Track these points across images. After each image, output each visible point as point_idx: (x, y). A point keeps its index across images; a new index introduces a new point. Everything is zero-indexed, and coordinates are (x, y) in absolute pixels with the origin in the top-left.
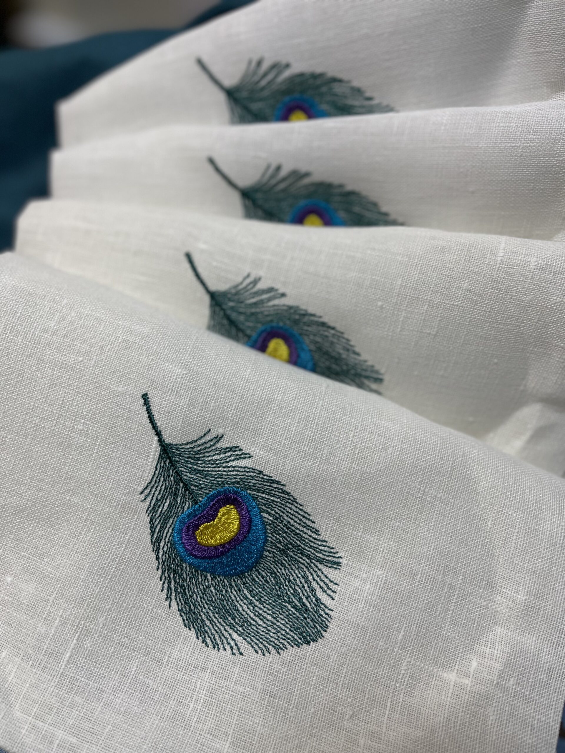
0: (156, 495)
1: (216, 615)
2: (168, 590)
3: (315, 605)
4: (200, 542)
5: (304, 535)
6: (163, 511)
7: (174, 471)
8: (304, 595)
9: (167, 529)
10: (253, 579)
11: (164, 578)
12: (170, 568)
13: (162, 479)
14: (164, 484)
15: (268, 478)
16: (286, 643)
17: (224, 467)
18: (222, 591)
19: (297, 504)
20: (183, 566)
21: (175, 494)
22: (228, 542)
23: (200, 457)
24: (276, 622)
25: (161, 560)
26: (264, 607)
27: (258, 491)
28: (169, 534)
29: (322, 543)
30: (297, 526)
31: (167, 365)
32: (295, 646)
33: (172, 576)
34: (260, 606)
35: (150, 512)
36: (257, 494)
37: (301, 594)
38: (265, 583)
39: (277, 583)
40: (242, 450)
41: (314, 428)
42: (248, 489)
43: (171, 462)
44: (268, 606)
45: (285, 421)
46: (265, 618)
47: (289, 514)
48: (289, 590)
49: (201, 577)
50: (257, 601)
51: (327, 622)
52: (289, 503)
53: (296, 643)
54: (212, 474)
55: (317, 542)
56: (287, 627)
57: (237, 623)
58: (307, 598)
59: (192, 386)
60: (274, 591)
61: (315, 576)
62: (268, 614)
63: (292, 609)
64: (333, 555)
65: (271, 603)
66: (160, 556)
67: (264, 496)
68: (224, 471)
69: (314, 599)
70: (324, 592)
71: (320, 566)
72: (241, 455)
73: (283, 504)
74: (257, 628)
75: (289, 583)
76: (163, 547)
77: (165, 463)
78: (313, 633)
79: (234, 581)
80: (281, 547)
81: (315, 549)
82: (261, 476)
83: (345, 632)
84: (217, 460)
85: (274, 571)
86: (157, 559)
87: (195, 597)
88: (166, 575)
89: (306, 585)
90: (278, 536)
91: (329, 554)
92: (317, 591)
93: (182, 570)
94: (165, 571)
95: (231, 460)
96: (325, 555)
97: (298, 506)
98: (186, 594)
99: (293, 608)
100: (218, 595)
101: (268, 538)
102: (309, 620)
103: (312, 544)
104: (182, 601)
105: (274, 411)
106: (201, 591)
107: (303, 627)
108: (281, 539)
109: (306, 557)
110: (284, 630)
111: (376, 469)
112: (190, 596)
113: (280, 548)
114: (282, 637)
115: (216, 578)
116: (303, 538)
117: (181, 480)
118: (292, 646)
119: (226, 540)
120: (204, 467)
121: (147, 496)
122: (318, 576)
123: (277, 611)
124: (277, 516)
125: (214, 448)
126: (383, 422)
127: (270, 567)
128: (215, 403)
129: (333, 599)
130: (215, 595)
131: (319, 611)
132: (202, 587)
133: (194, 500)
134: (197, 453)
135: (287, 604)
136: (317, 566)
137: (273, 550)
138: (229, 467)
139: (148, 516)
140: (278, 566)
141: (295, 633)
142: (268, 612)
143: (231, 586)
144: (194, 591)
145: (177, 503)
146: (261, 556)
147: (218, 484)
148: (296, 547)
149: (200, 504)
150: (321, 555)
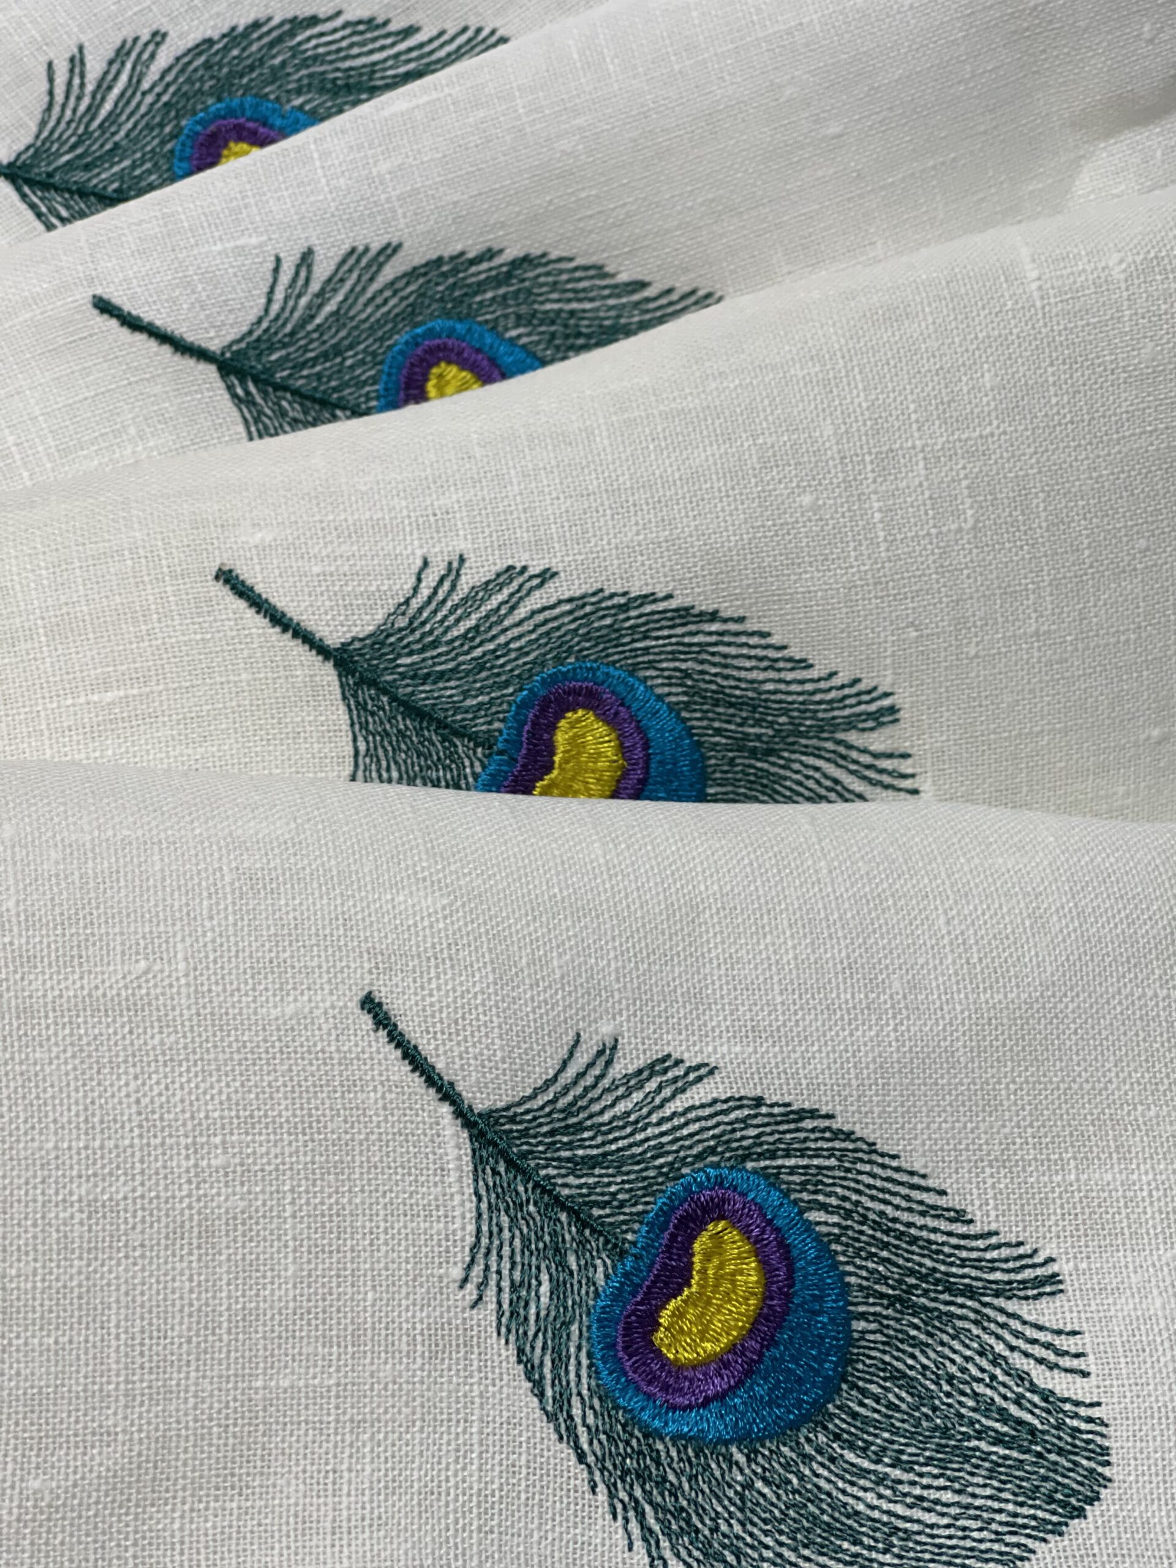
0: (505, 1272)
1: (806, 1552)
2: (645, 1539)
3: (1049, 1412)
4: (677, 1360)
5: (932, 1237)
6: (543, 1313)
7: (530, 1186)
8: (1005, 1398)
9: (573, 1361)
10: (855, 1415)
11: (619, 1507)
12: (626, 1472)
13: (505, 1220)
14: (517, 1233)
15: (782, 1110)
16: (1023, 1540)
17: (659, 1124)
18: (789, 1482)
19: (883, 1155)
20: (658, 1451)
21: (557, 1250)
22: (751, 1331)
23: (580, 1123)
24: (970, 1500)
25: (591, 1459)
26: (921, 1475)
27: (773, 1155)
28: (584, 1372)
29: (988, 1242)
30: (906, 1217)
31: (389, 897)
32: (1049, 1537)
33: (638, 1493)
34: (906, 1477)
35: (509, 1331)
36: (774, 1163)
37: (997, 1399)
38: (890, 1413)
39: (920, 1397)
40: (682, 1061)
41: (840, 934)
42: (745, 1158)
43: (510, 1164)
44: (929, 1469)
45: (758, 943)
46: (937, 1502)
47: (874, 1192)
48: (960, 1403)
49: (718, 1464)
50: (893, 1466)
51: (1098, 1439)
52: (861, 1160)
53: (1050, 1527)
54: (633, 1156)
55: (974, 1244)
56: (1007, 1501)
57: (870, 1548)
58: (1017, 1403)
59: (482, 930)
60: (925, 1424)
61: (1008, 1337)
62: (939, 1488)
63: (994, 1449)
64: (1029, 1261)
65: (931, 1458)
66: (585, 1447)
67: (792, 1162)
68: (662, 1134)
69: (1036, 1399)
70: (1051, 1368)
71: (1011, 1306)
72: (686, 1074)
73: (848, 1170)
74: (933, 1536)
75: (951, 1385)
76: (584, 1417)
77: (495, 1172)
78: (1078, 1483)
79: (808, 1440)
80: (890, 1292)
81: (976, 1264)
82: (764, 1110)
83: (1158, 1443)
84: (628, 1114)
85: (898, 1370)
86: (581, 1457)
87: (724, 1528)
88: (622, 1495)
89: (998, 1372)
90: (870, 1265)
91: (1018, 1264)
92: (1033, 1374)
93: (658, 1463)
94: (615, 1485)
95: (666, 1100)
96: (1008, 1271)
97: (887, 1161)
98: (697, 1531)
99: (993, 1444)
100: (784, 1498)
101: (848, 1279)
102: (1053, 1457)
103: (964, 1254)
104: (696, 1553)
105: (717, 929)
106: (734, 1504)
107: (1045, 1479)
108: (881, 1268)
109: (963, 1295)
110: (1000, 1511)
111: (1041, 984)
112: (711, 1530)
113: (888, 1296)
114: (1006, 1529)
115: (756, 1452)
116: (934, 1247)
117: (559, 1203)
118: (1044, 1540)
119: (742, 1328)
120: (603, 1144)
121: (483, 1285)
122: (1017, 1334)
123: (959, 1470)
124: (848, 1205)
125: (606, 1082)
126: (1000, 860)
127: (884, 1362)
128: (560, 955)
129: (1085, 1374)
130: (775, 1500)
131: (1064, 1423)
132: (731, 1493)
133: (615, 1246)
134: (568, 1111)
135: (974, 1443)
136: (1002, 1311)
137: (872, 1310)
138: (670, 1119)
139: (507, 1342)
140: (903, 1352)
141: (1031, 1506)
142: (936, 1483)
143: (807, 1458)
144: (717, 1513)
145: (571, 1273)
146: (851, 1342)
147: (661, 1174)
148: (927, 1275)
149: (634, 1251)
150: (998, 1276)
